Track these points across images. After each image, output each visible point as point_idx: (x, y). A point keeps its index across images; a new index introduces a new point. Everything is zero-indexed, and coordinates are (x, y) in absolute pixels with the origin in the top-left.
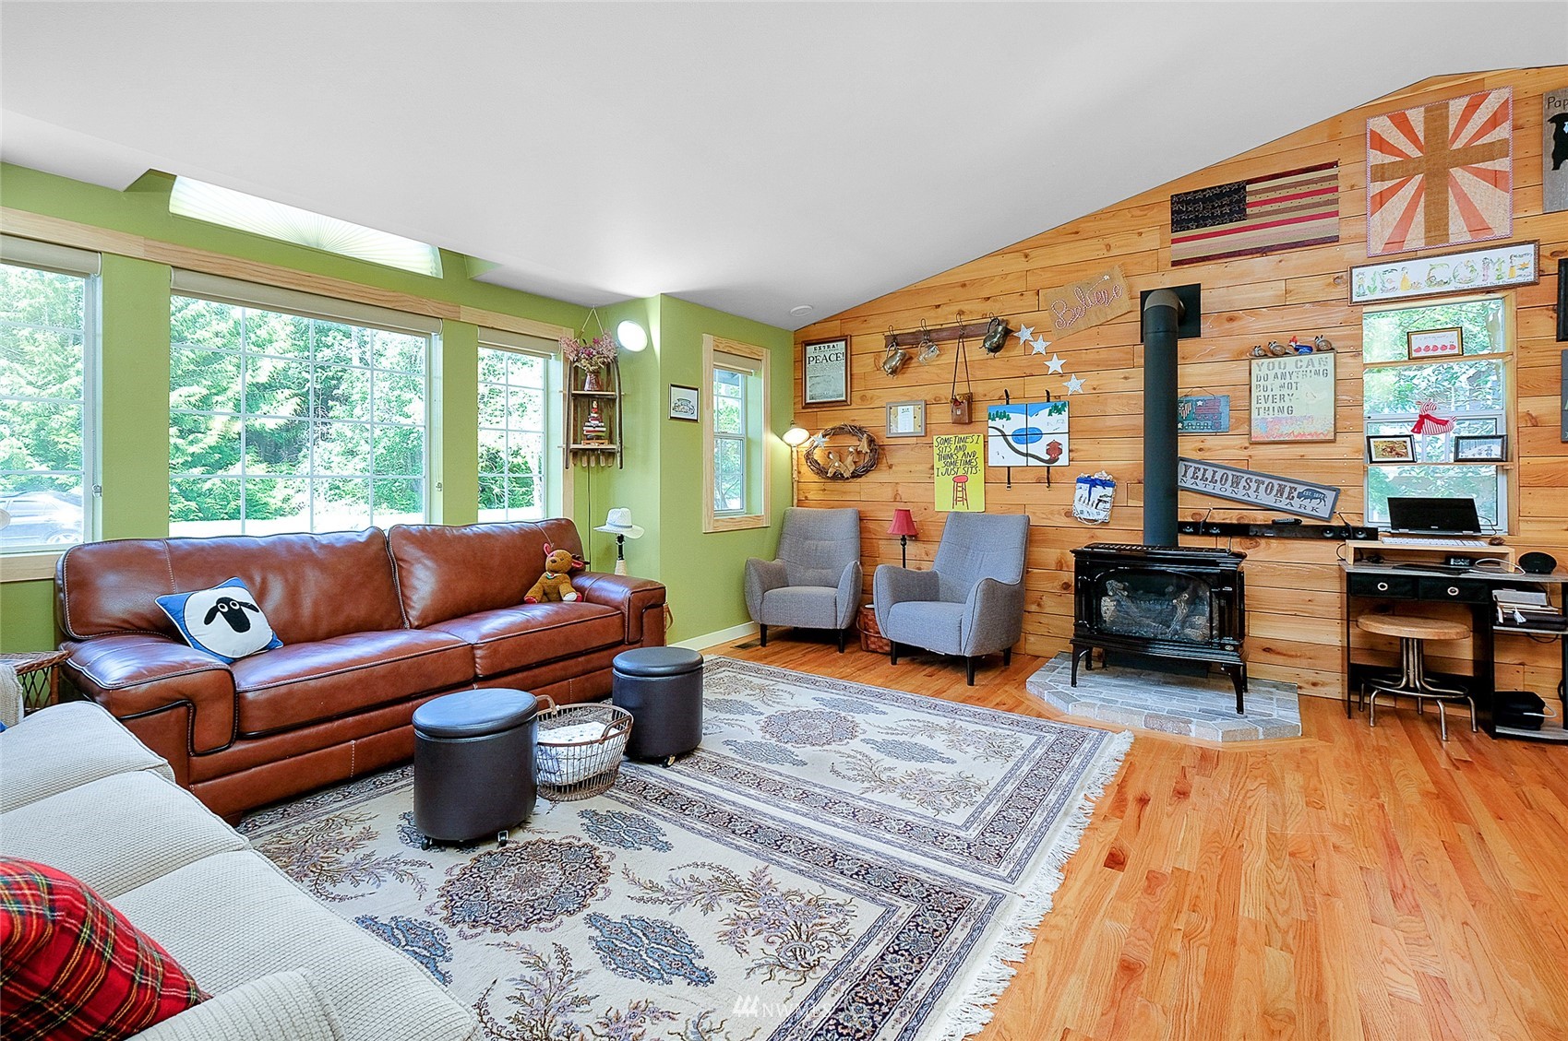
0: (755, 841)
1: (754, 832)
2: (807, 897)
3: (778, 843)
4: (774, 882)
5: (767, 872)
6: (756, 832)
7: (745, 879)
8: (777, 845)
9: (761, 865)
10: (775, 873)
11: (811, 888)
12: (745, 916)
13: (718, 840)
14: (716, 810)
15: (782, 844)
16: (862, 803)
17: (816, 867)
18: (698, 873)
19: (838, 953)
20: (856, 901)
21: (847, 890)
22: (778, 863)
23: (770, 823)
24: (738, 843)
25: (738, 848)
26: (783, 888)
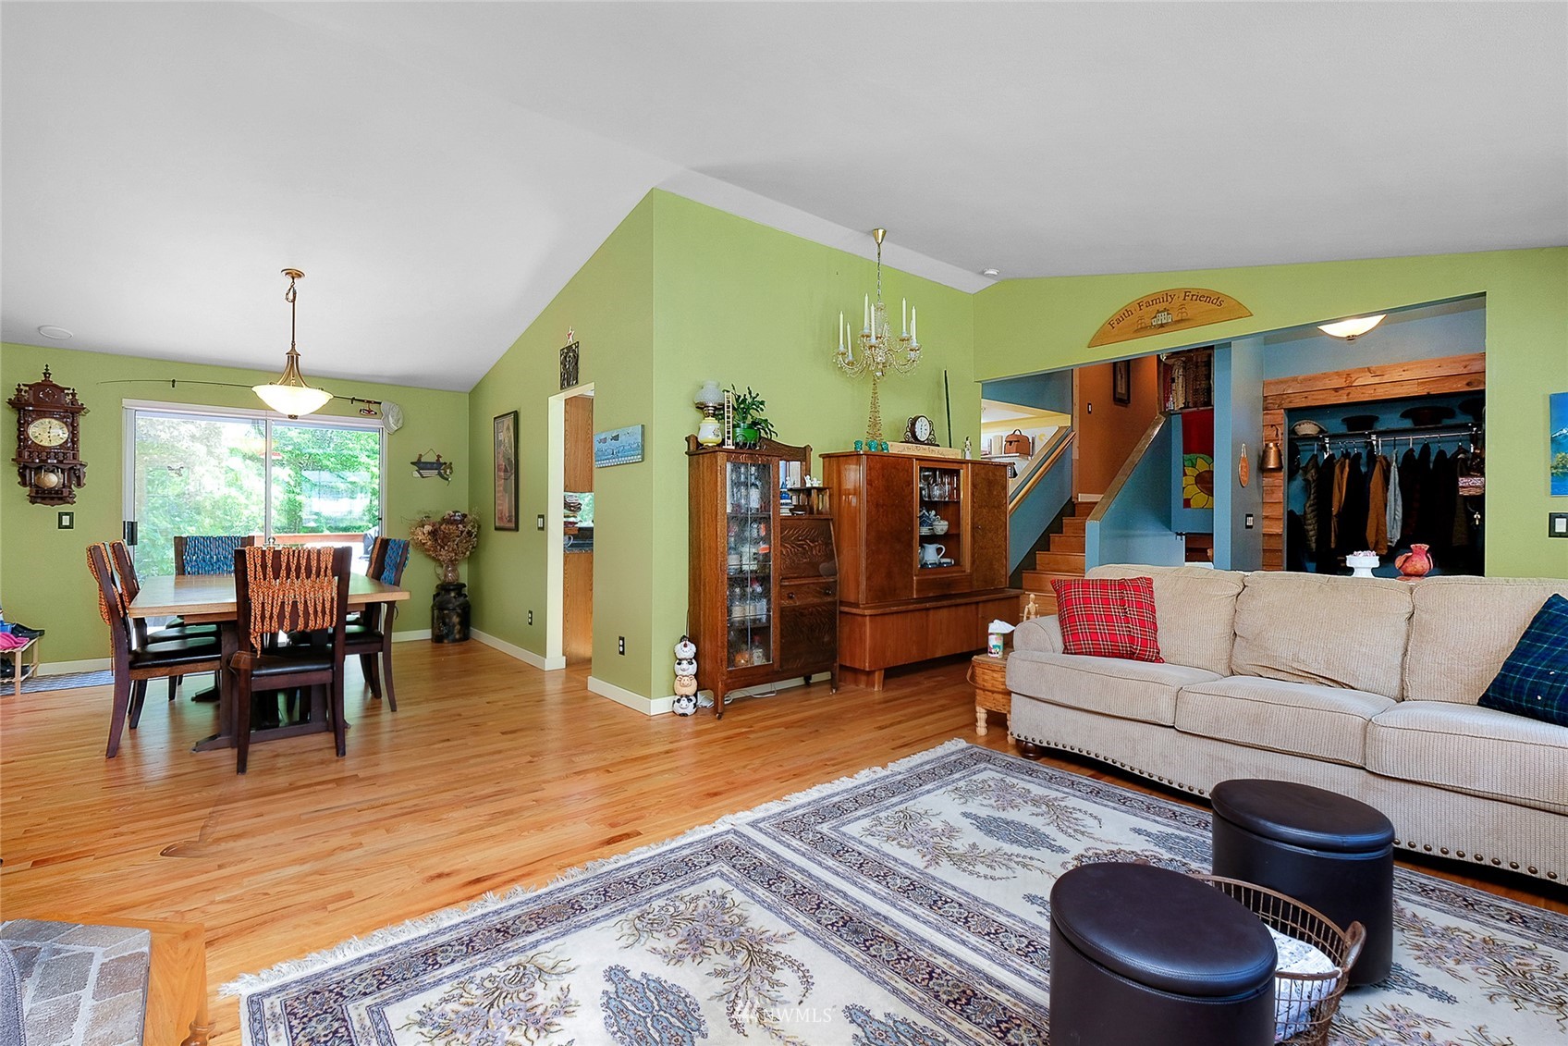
0: (936, 893)
1: (937, 902)
2: (895, 842)
3: (912, 887)
4: (920, 856)
5: (925, 864)
6: (935, 902)
7: (945, 862)
8: (914, 885)
9: (930, 871)
10: (919, 863)
11: (891, 849)
12: (944, 839)
13: (976, 899)
14: (987, 937)
15: (909, 886)
16: (801, 919)
17: (881, 862)
18: (989, 872)
19: (883, 815)
20: (857, 836)
21: (861, 843)
22: (914, 869)
23: (919, 910)
24: (954, 892)
25: (954, 889)
26: (913, 851)
